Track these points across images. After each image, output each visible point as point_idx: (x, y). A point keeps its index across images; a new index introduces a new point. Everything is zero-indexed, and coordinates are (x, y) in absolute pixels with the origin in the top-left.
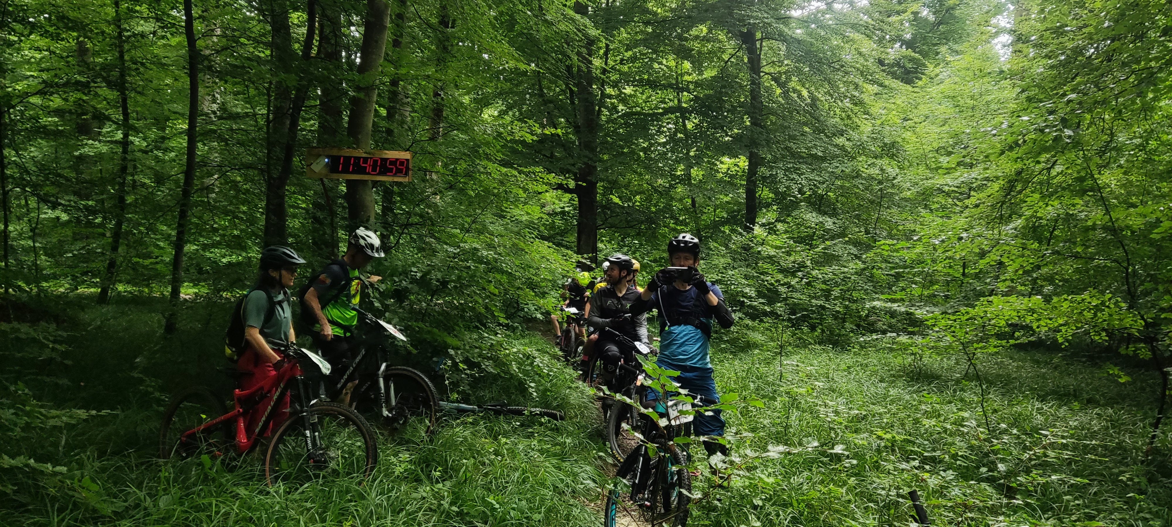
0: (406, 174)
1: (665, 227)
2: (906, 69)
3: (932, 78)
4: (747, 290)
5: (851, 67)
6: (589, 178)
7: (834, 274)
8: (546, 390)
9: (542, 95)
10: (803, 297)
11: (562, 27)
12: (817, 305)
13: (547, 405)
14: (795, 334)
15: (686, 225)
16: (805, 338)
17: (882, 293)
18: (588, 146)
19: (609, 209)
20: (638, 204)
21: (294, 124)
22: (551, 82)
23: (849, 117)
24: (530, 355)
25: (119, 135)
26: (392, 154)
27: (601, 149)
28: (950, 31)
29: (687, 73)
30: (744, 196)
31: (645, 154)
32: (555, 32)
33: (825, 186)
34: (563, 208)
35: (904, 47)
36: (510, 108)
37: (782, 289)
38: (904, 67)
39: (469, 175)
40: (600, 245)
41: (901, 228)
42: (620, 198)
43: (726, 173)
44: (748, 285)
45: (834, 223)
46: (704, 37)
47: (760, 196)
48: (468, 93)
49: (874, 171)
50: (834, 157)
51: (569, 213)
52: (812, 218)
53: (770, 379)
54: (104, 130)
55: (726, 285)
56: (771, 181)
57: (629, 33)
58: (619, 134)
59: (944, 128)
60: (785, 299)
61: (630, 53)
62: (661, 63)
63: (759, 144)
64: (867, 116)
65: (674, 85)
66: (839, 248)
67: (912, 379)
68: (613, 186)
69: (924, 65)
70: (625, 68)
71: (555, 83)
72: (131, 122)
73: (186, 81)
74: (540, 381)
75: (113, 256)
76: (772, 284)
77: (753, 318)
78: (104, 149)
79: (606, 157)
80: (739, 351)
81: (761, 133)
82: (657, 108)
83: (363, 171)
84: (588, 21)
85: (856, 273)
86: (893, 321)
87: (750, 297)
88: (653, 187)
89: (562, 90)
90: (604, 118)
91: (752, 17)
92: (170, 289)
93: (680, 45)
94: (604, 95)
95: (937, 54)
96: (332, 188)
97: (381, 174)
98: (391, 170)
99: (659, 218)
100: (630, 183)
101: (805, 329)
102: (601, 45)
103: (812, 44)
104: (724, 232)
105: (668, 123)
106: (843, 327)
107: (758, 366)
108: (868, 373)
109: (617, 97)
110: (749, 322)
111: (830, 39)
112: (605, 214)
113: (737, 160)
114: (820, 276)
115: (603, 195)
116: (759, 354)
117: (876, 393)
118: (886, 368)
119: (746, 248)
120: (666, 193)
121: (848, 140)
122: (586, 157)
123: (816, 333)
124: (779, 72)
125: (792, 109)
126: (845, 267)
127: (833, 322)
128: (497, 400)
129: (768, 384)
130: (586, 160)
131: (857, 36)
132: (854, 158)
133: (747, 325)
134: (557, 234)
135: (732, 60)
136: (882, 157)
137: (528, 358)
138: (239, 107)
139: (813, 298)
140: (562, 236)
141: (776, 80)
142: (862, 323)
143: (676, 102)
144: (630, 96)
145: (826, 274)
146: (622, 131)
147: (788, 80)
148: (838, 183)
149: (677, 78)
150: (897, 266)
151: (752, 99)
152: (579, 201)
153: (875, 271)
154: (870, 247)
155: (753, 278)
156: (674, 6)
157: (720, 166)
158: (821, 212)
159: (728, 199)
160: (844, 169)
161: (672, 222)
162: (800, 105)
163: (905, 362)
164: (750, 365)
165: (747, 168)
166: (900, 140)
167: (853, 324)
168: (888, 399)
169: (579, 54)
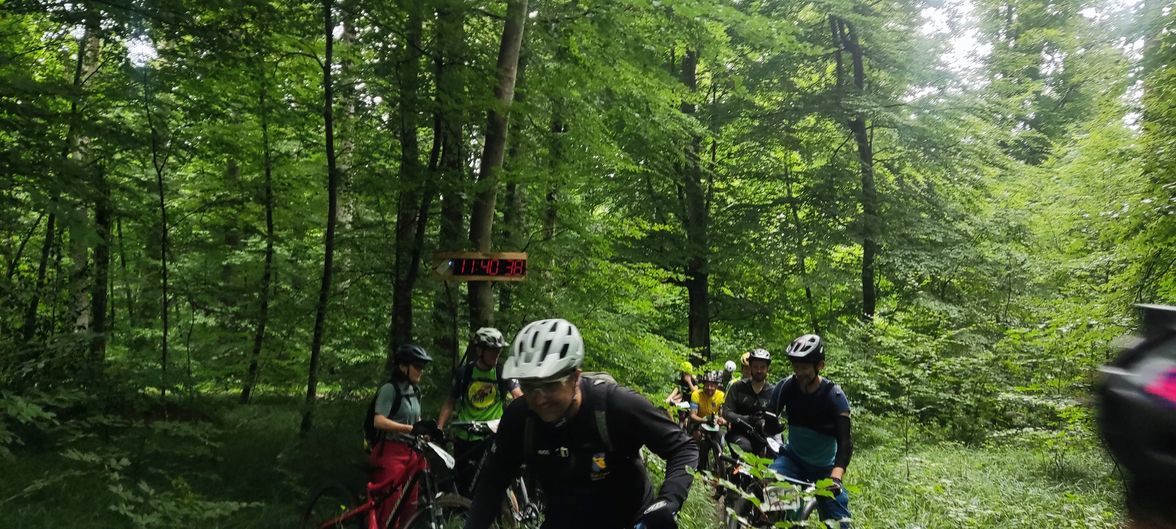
0: (523, 274)
2: (1031, 149)
3: (1059, 158)
4: (867, 383)
5: (969, 150)
6: (699, 271)
7: (962, 365)
9: (650, 191)
10: (930, 390)
11: (669, 127)
12: (945, 399)
14: (923, 430)
15: (802, 316)
16: (935, 434)
17: (1018, 385)
18: (698, 239)
19: (720, 301)
20: (751, 295)
21: (421, 230)
22: (659, 178)
23: (969, 201)
25: (264, 245)
26: (509, 256)
27: (711, 242)
28: (1076, 109)
29: (796, 163)
30: (861, 285)
31: (756, 244)
32: (663, 132)
33: (946, 272)
34: (674, 301)
35: (1028, 126)
36: (620, 205)
37: (904, 382)
38: (1028, 147)
39: (581, 272)
40: (713, 338)
41: (1034, 315)
42: (732, 289)
43: (841, 262)
44: (868, 378)
45: (960, 311)
46: (812, 128)
47: (877, 285)
48: (579, 193)
49: (1001, 257)
50: (956, 242)
51: (679, 306)
52: (935, 306)
53: (897, 477)
54: (251, 241)
55: (845, 377)
56: (889, 270)
57: (735, 128)
58: (728, 226)
59: (1074, 209)
60: (909, 393)
61: (737, 147)
62: (768, 155)
63: (874, 232)
64: (989, 199)
65: (782, 176)
66: (966, 336)
67: (1054, 478)
68: (724, 277)
69: (1051, 146)
70: (733, 162)
71: (663, 179)
72: (275, 232)
73: (326, 194)
75: (255, 358)
76: (892, 377)
77: (876, 412)
78: (250, 258)
79: (716, 249)
80: (863, 448)
81: (875, 220)
82: (766, 199)
83: (483, 272)
84: (694, 119)
85: (987, 364)
86: (1032, 416)
87: (871, 391)
88: (765, 278)
89: (670, 186)
90: (713, 211)
91: (858, 107)
92: (306, 388)
93: (787, 136)
94: (712, 189)
95: (1065, 132)
96: (453, 289)
97: (500, 274)
98: (509, 271)
99: (773, 309)
100: (741, 274)
101: (935, 425)
102: (707, 141)
103: (924, 130)
104: (841, 323)
105: (778, 214)
106: (976, 422)
107: (883, 463)
108: (1005, 471)
109: (725, 190)
110: (873, 417)
111: (944, 124)
112: (717, 306)
113: (852, 248)
114: (947, 368)
115: (714, 287)
116: (885, 451)
117: (1013, 493)
118: (1026, 466)
119: (865, 339)
120: (779, 284)
121: (970, 224)
122: (696, 249)
123: (947, 429)
124: (892, 159)
125: (906, 193)
126: (975, 358)
127: (965, 417)
129: (895, 482)
130: (695, 253)
131: (972, 119)
132: (978, 243)
133: (870, 420)
134: (669, 327)
135: (843, 149)
136: (1007, 242)
138: (370, 216)
139: (940, 390)
140: (673, 329)
141: (888, 166)
142: (997, 418)
143: (786, 191)
144: (739, 188)
145: (954, 365)
146: (731, 223)
147: (902, 166)
148: (962, 269)
149: (786, 169)
150: (1033, 356)
151: (864, 187)
152: (690, 293)
153: (1008, 361)
154: (1001, 336)
155: (873, 370)
156: (780, 99)
157: (834, 255)
158: (943, 299)
159: (844, 288)
160: (967, 255)
161: (787, 312)
162: (916, 192)
163: (1046, 459)
164: (875, 463)
165: (862, 256)
166: (1027, 224)
167: (987, 419)
168: (1027, 499)
169: (686, 151)
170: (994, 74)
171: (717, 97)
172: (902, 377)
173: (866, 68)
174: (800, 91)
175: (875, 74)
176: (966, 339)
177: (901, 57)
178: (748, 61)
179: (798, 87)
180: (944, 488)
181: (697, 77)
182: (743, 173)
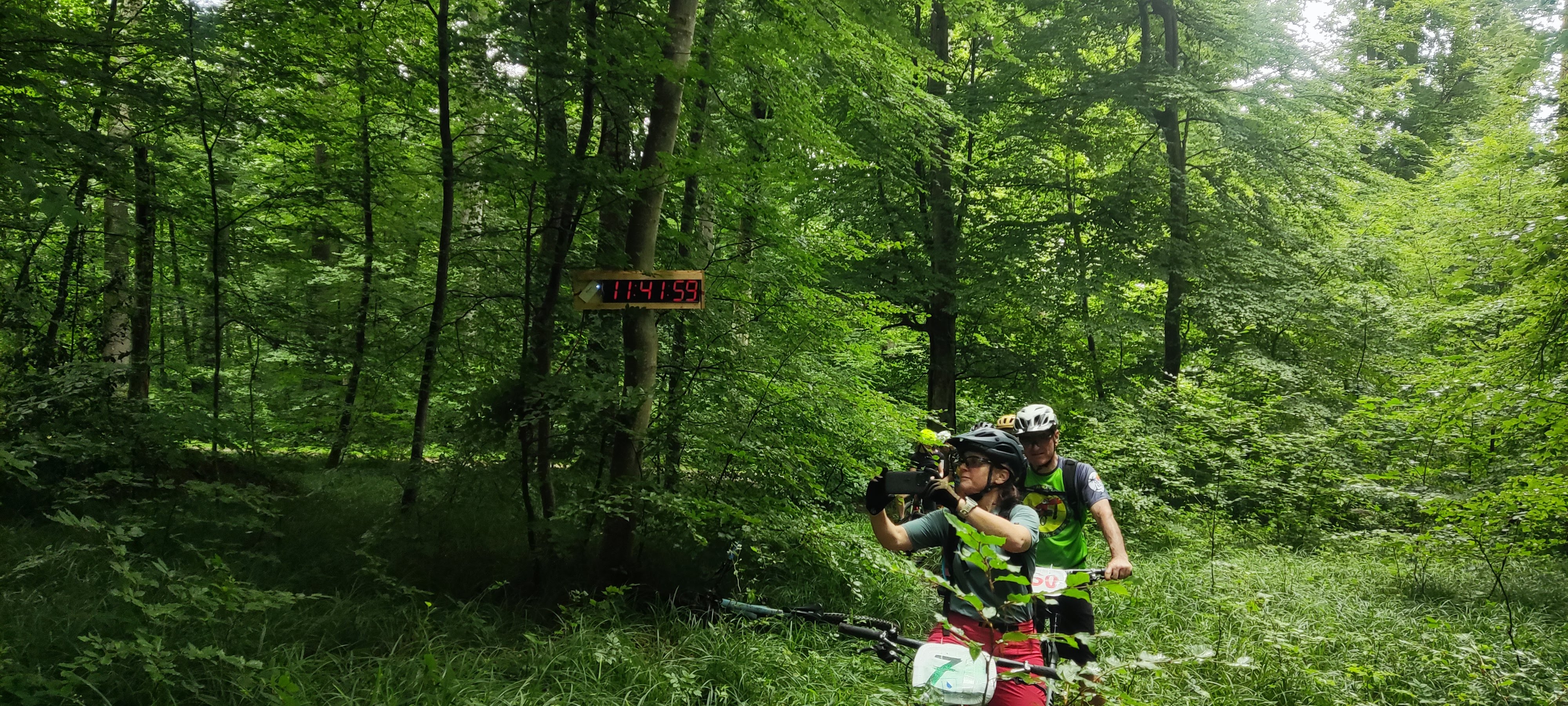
0: (698, 300)
1: (1050, 376)
2: (1402, 159)
3: (1440, 170)
4: (1165, 464)
5: (1318, 155)
6: (944, 310)
7: (1295, 445)
8: (877, 593)
9: (882, 201)
10: (1248, 476)
11: (909, 111)
12: (1268, 488)
13: (878, 613)
14: (1237, 529)
15: (1081, 374)
16: (1253, 534)
17: (1369, 473)
18: (944, 267)
19: (972, 352)
20: (1013, 345)
22: (895, 184)
23: (1316, 225)
24: (855, 544)
26: (680, 275)
27: (962, 272)
28: (1467, 105)
29: (1081, 168)
30: (1163, 335)
31: (1022, 277)
32: (900, 117)
33: (1280, 320)
34: (910, 350)
35: (1399, 128)
36: (838, 220)
37: (1213, 463)
38: (1399, 155)
39: (778, 303)
40: (962, 401)
41: (1396, 380)
42: (988, 336)
43: (1134, 302)
44: (1167, 458)
45: (1295, 373)
46: (1105, 120)
47: (1185, 335)
49: (1354, 300)
50: (1295, 280)
51: (917, 357)
52: (1261, 365)
53: (1197, 589)
54: (344, 254)
55: (1137, 456)
56: (1202, 315)
57: (1002, 118)
58: (986, 251)
60: (1221, 479)
61: (1002, 144)
62: (1045, 157)
63: (1183, 263)
64: (1343, 224)
65: (1063, 184)
67: (1411, 597)
68: (978, 319)
69: (1430, 153)
70: (997, 164)
71: (900, 185)
72: (375, 243)
73: (440, 190)
74: (870, 581)
75: (348, 409)
76: (1197, 456)
77: (1175, 504)
78: (344, 277)
79: (968, 282)
81: (1185, 248)
82: (1039, 215)
83: (643, 298)
84: (943, 101)
85: (1328, 444)
86: (1386, 514)
87: (1169, 475)
88: (1033, 322)
89: (910, 195)
90: (966, 230)
91: (1170, 90)
92: (411, 450)
93: (1071, 131)
94: (966, 201)
95: (1449, 136)
97: (666, 300)
98: (678, 295)
99: (1042, 364)
100: (1002, 316)
101: (1253, 523)
102: (963, 134)
103: (1259, 125)
104: (1134, 384)
105: (1054, 236)
106: (1309, 521)
107: (1179, 570)
108: (1345, 586)
109: (985, 202)
110: (1170, 510)
111: (1285, 117)
112: (967, 358)
113: (1153, 285)
114: (1273, 447)
115: (964, 333)
116: (1183, 555)
117: (1355, 615)
118: (1373, 580)
119: (1164, 406)
120: (1051, 330)
121: (1315, 256)
122: (940, 281)
123: (1269, 529)
124: (1213, 165)
125: (1230, 212)
126: (1312, 435)
127: (1294, 513)
128: (811, 603)
129: (1192, 595)
130: (940, 285)
131: (1324, 113)
132: (1324, 282)
133: (1166, 514)
134: (901, 384)
135: (1146, 149)
136: (1364, 280)
137: (852, 547)
139: (1263, 477)
140: (907, 388)
141: (1207, 175)
142: (1338, 517)
143: (1066, 206)
144: (1004, 200)
145: (1283, 445)
146: (989, 246)
147: (1226, 174)
148: (1301, 316)
149: (1068, 176)
150: (1392, 434)
151: (1171, 203)
152: (931, 341)
153: (1356, 441)
154: (1348, 407)
155: (1174, 447)
156: (1063, 80)
157: (1127, 293)
158: (1274, 356)
159: (1141, 339)
160: (1309, 297)
161: (1061, 370)
162: (1243, 209)
163: (1402, 572)
164: (1168, 569)
165: (1166, 295)
166: (1392, 257)
167: (1325, 517)
168: (1373, 624)
169: (932, 146)
170: (1357, 54)
171: (976, 76)
172: (1211, 456)
173: (1181, 38)
174: (1092, 69)
175: (1195, 48)
176: (1302, 409)
177: (1230, 24)
178: (1020, 26)
179: (1088, 64)
180: (1260, 605)
181: (949, 47)
182: (1009, 180)
